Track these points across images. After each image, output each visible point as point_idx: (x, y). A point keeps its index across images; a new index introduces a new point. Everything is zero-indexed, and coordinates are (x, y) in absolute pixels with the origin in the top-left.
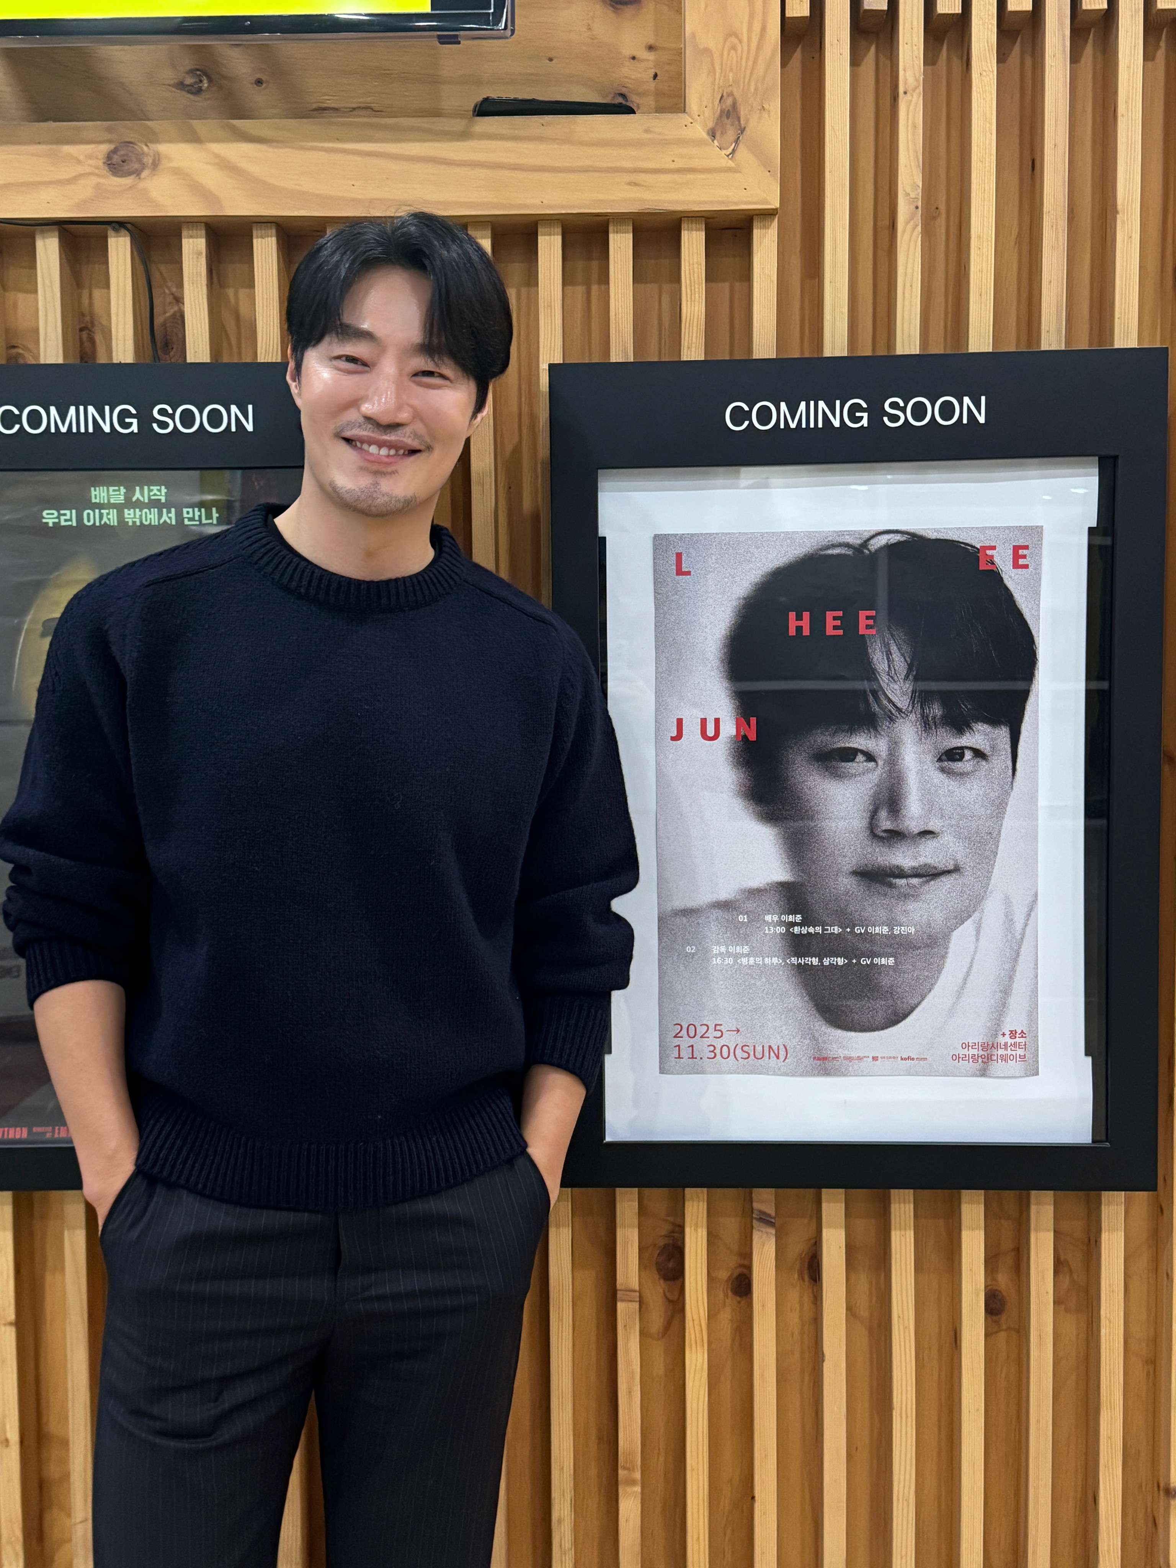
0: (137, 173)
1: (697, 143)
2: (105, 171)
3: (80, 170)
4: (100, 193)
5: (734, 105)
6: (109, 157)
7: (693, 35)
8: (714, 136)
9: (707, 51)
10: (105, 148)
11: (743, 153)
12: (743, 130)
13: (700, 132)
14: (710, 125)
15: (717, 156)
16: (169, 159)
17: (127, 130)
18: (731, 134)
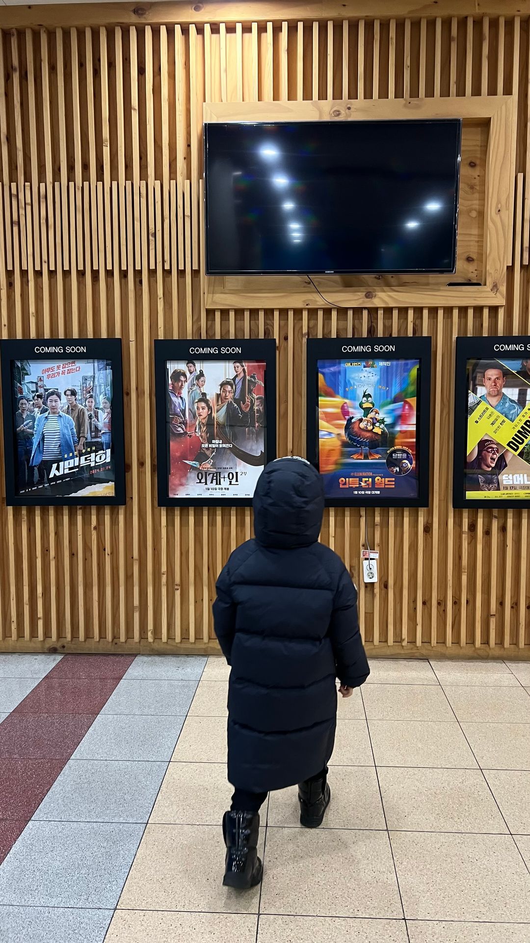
0: (372, 298)
1: (489, 292)
2: (364, 297)
3: (360, 297)
4: (364, 302)
5: (496, 284)
6: (366, 295)
7: (488, 270)
8: (492, 290)
9: (491, 273)
10: (364, 294)
11: (498, 294)
12: (498, 289)
13: (489, 289)
14: (491, 288)
15: (493, 295)
16: (378, 295)
17: (370, 289)
18: (495, 290)
